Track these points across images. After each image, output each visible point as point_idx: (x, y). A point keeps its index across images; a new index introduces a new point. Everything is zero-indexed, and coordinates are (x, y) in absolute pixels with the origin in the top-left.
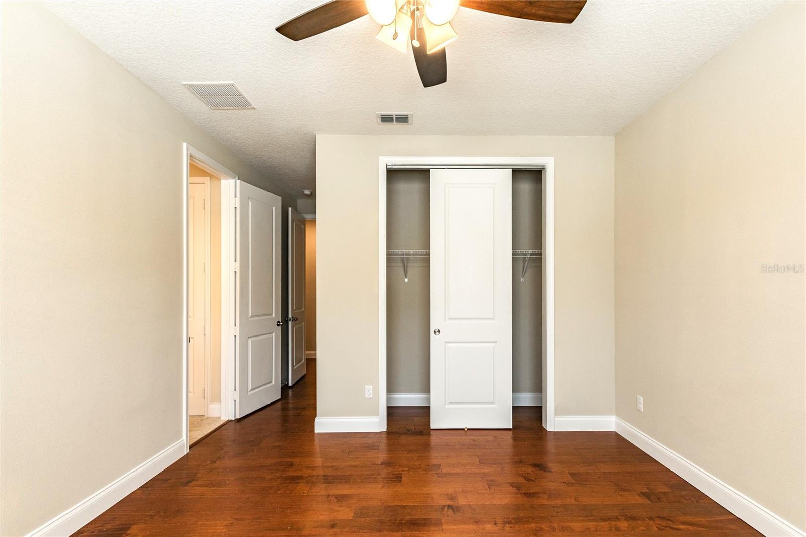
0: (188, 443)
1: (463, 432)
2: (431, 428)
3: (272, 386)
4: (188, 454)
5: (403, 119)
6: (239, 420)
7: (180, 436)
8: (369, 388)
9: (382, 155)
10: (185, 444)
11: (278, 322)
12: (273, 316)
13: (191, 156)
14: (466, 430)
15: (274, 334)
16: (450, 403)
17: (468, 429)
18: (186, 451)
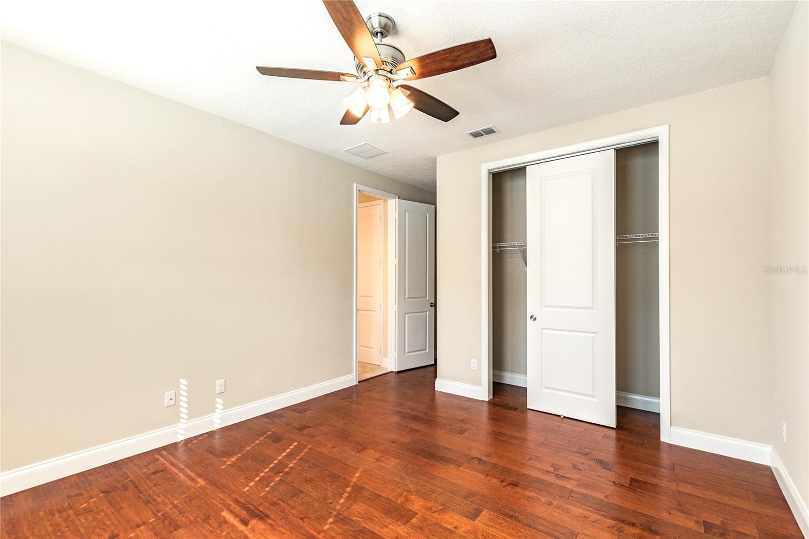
0: (357, 378)
1: (558, 418)
2: (528, 407)
3: (426, 353)
4: (356, 385)
5: (490, 131)
6: (399, 372)
7: (352, 373)
8: (474, 361)
9: (483, 163)
10: (355, 378)
11: (432, 303)
12: (427, 298)
13: (359, 190)
14: (562, 417)
15: (427, 313)
16: (546, 388)
17: (564, 417)
18: (355, 383)
